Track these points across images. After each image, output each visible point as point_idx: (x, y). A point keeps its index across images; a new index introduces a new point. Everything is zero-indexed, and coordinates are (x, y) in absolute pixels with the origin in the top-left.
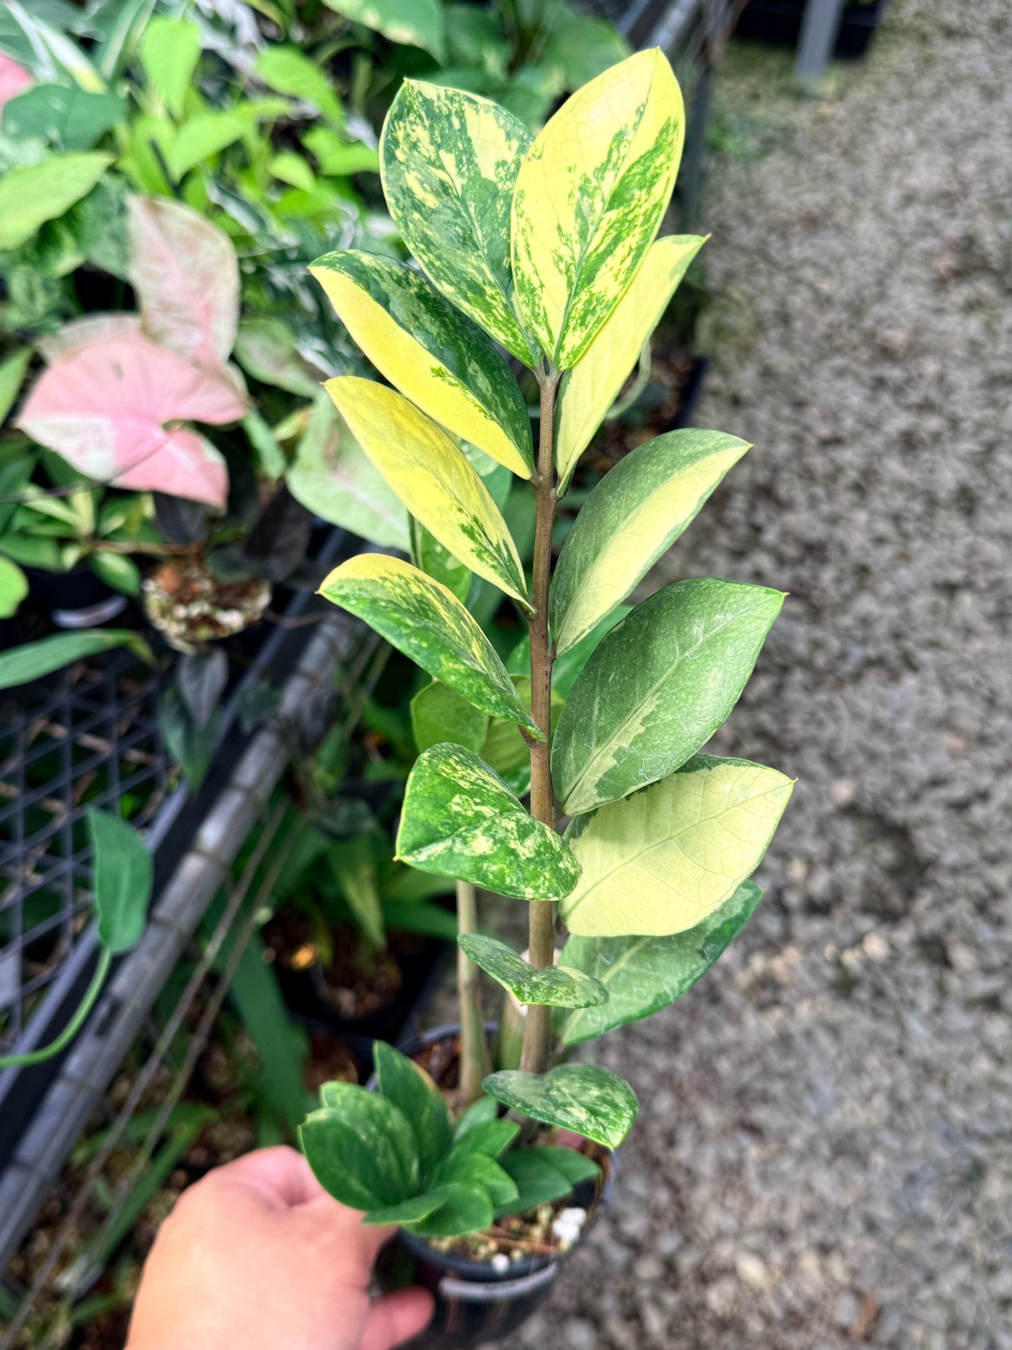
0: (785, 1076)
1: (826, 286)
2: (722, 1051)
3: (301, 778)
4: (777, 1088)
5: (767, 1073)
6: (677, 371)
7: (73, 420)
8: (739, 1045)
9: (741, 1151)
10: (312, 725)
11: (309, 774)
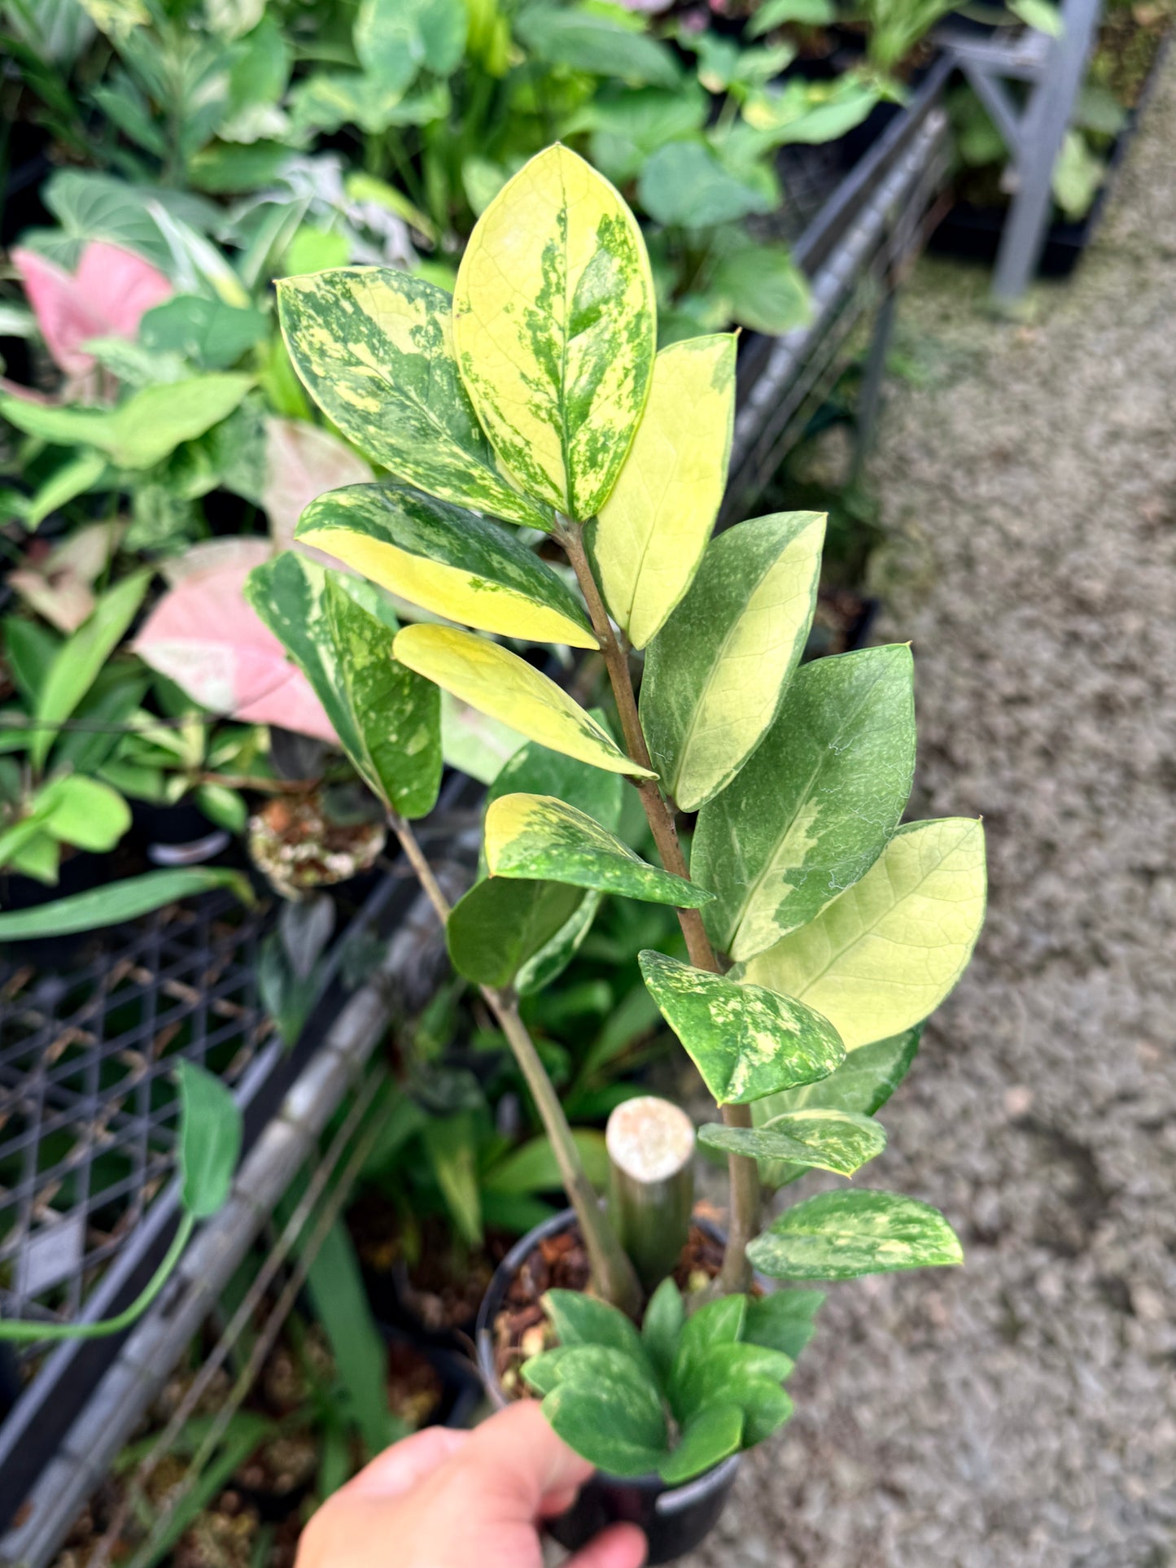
0: (936, 1432)
1: (1016, 528)
2: (864, 1398)
3: (401, 1042)
4: (927, 1445)
5: (914, 1427)
6: (845, 614)
7: (194, 647)
8: (884, 1392)
9: (881, 1517)
10: (418, 983)
11: (411, 1039)
